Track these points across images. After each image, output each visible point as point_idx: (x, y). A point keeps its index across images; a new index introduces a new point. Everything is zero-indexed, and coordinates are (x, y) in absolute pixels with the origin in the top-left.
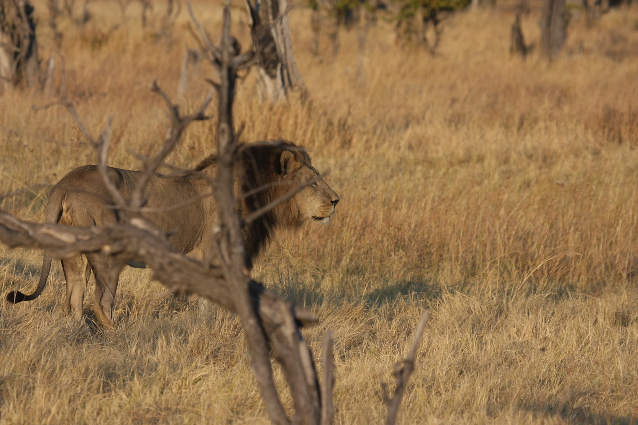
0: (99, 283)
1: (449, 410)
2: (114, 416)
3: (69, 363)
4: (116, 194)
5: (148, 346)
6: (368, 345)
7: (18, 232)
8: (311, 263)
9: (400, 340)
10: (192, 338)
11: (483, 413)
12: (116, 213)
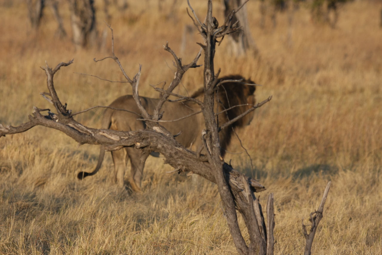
0: (133, 166)
1: (343, 241)
2: (142, 245)
3: (116, 213)
4: (144, 112)
5: (162, 203)
6: (294, 202)
7: (85, 134)
8: (259, 153)
9: (313, 199)
10: (189, 198)
11: (364, 243)
12: (144, 123)
